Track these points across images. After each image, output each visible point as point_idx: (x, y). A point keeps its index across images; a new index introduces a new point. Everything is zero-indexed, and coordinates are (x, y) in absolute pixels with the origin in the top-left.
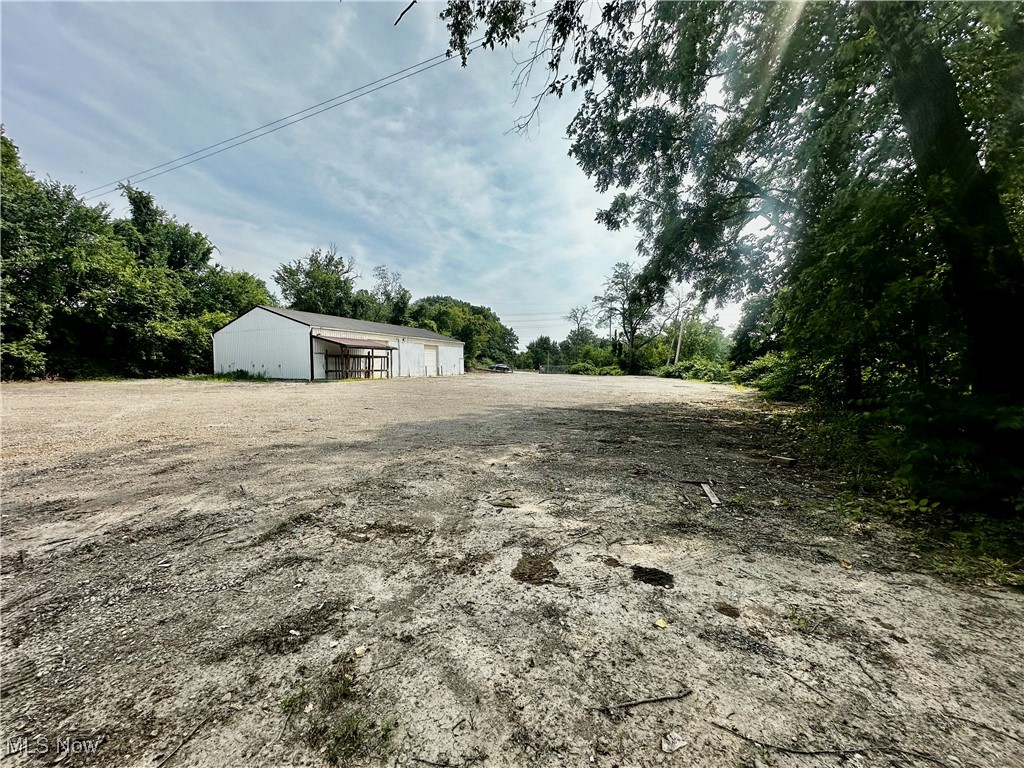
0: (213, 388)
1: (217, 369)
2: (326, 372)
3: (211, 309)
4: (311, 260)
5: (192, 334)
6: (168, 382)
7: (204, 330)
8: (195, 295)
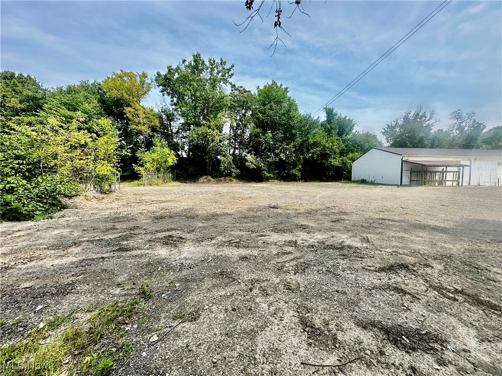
0: (351, 187)
1: (353, 179)
2: (410, 181)
3: (352, 152)
4: (404, 119)
5: (344, 163)
6: (334, 183)
7: (349, 161)
8: (346, 146)
